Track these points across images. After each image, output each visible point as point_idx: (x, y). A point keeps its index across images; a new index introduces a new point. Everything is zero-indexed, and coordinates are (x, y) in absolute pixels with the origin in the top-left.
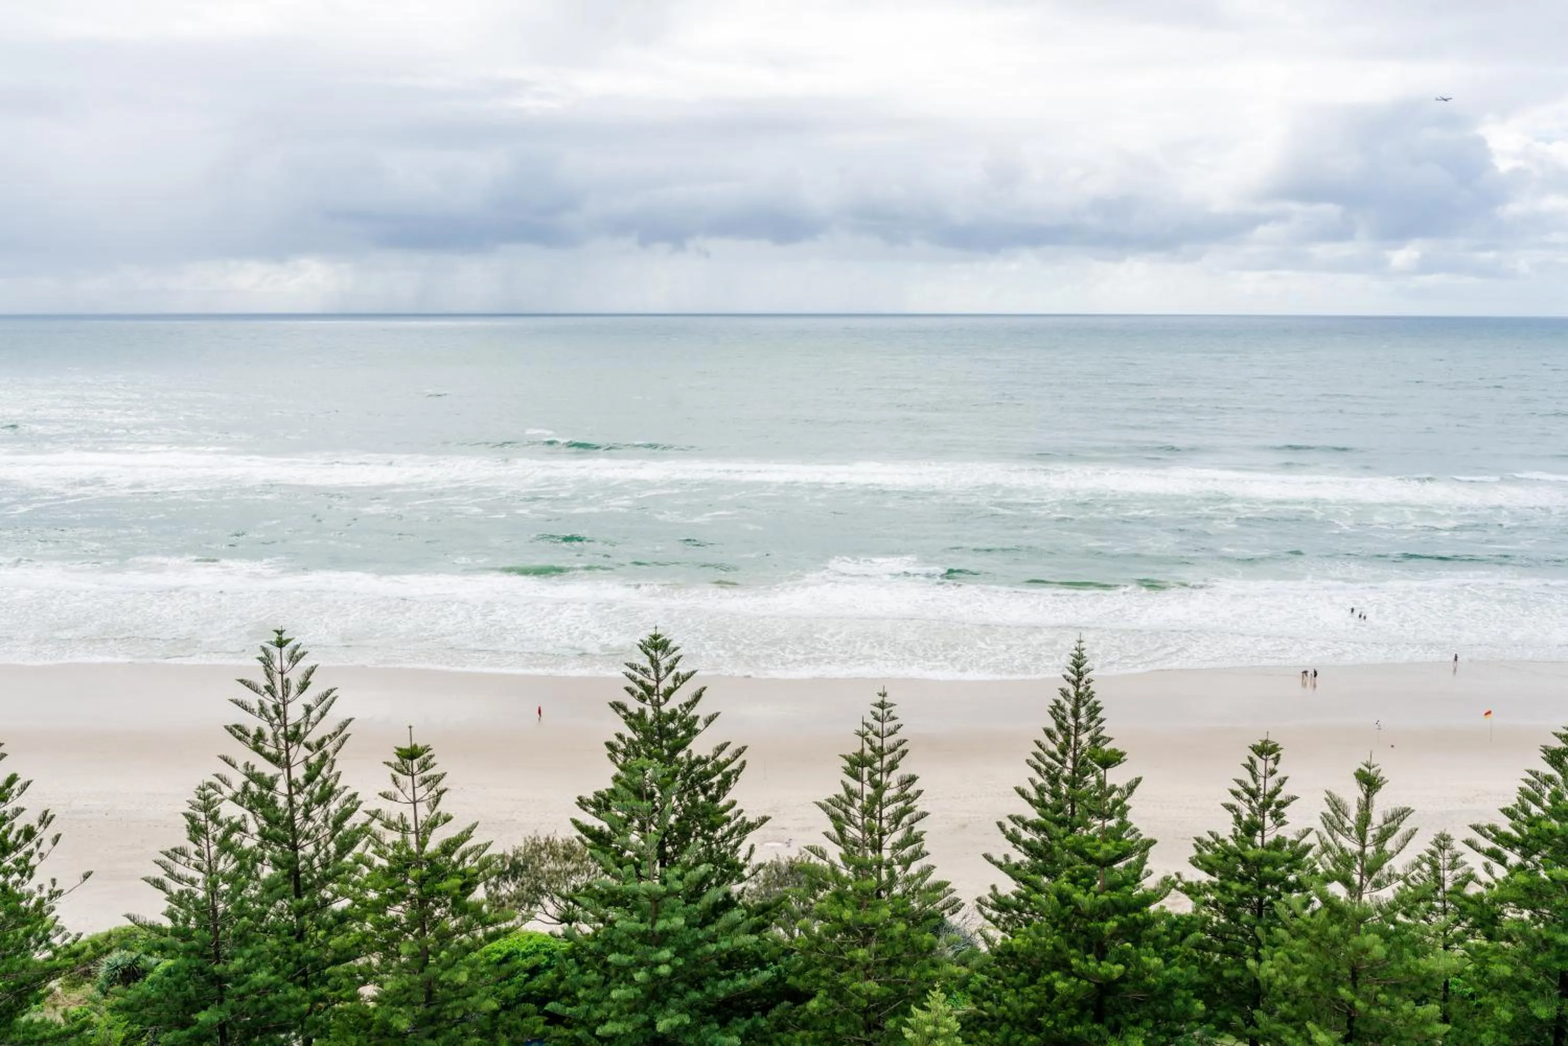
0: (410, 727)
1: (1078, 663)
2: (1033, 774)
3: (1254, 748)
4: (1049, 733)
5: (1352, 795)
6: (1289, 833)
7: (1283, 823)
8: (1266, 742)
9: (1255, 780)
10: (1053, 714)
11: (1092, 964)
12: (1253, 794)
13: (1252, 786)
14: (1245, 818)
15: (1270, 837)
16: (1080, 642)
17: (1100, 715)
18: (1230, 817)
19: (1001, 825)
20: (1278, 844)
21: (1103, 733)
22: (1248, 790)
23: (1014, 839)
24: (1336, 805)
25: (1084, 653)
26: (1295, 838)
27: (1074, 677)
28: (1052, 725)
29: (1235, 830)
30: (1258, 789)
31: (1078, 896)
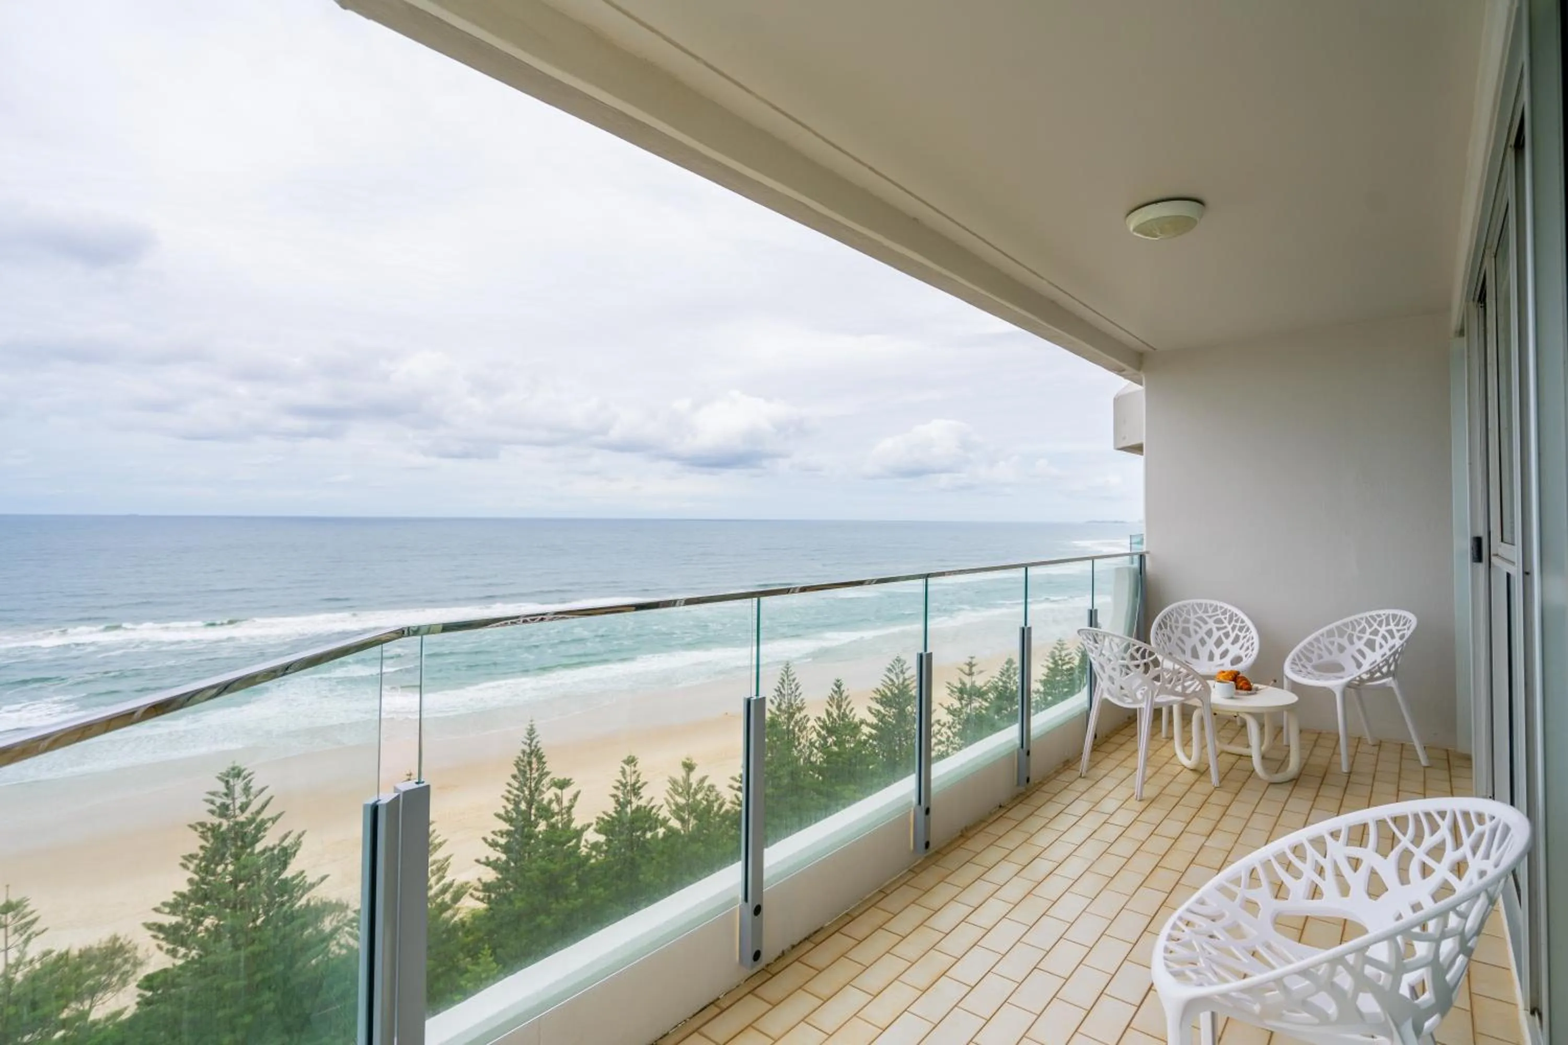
0: (8, 886)
1: (531, 732)
2: (505, 803)
3: (624, 762)
4: (514, 777)
5: (680, 774)
6: (642, 803)
7: (641, 798)
8: (630, 756)
9: (625, 778)
10: (517, 764)
11: (564, 904)
12: (625, 786)
13: (624, 781)
14: (621, 800)
15: (634, 806)
16: (531, 721)
17: (544, 760)
18: (612, 800)
19: (485, 839)
20: (639, 808)
21: (545, 771)
22: (622, 784)
23: (494, 845)
24: (674, 782)
25: (534, 727)
26: (646, 804)
27: (529, 742)
28: (515, 772)
29: (616, 808)
30: (627, 783)
31: (552, 866)
